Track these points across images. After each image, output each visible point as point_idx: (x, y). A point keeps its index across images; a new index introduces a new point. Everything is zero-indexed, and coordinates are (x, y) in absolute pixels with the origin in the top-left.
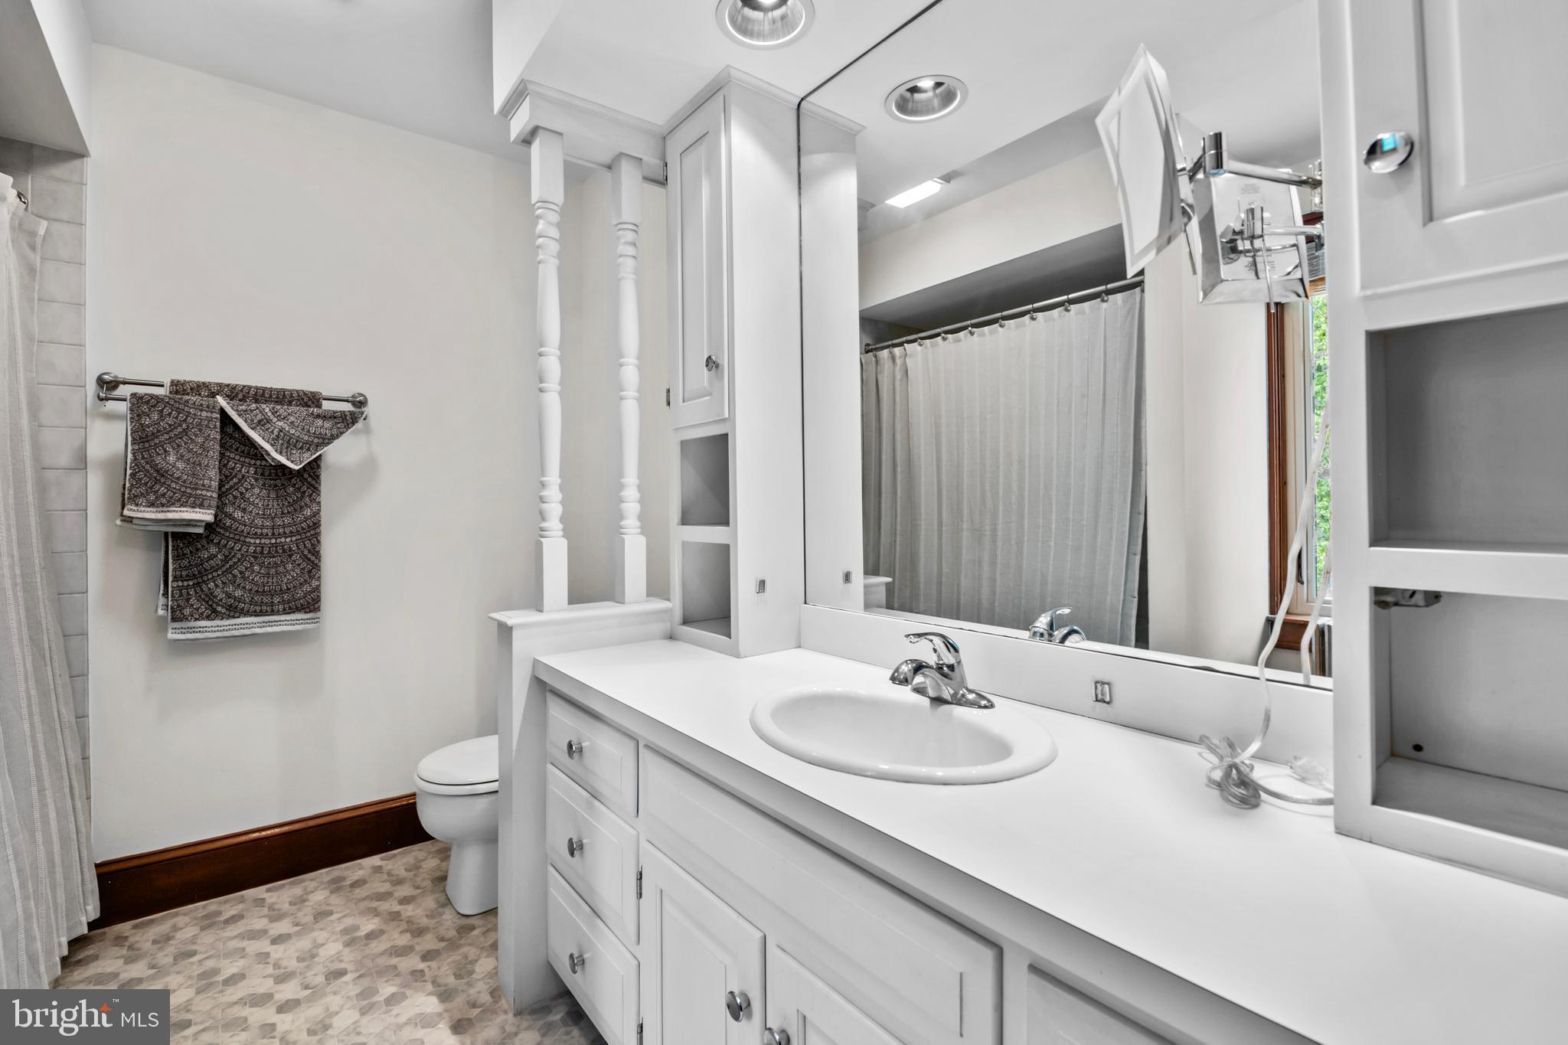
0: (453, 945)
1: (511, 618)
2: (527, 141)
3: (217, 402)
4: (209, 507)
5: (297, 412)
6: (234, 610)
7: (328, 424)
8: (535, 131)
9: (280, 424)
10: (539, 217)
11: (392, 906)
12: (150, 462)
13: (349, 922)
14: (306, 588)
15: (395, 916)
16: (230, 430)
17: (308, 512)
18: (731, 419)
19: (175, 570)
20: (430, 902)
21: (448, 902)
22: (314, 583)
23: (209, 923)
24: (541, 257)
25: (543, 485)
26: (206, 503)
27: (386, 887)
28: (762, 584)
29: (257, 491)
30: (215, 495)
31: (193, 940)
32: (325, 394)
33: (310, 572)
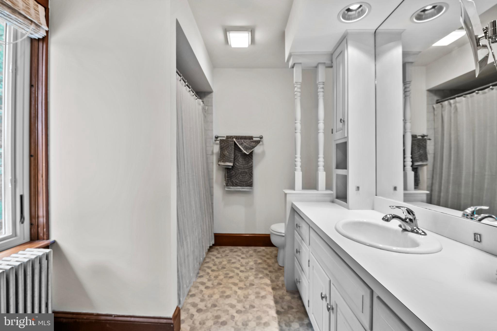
0: (276, 271)
1: (287, 191)
2: (293, 67)
3: (233, 140)
4: (232, 162)
5: (248, 141)
6: (237, 185)
7: (254, 143)
8: (294, 64)
9: (245, 144)
10: (295, 87)
11: (265, 258)
12: (223, 153)
13: (256, 259)
14: (250, 181)
15: (265, 261)
16: (236, 146)
17: (250, 164)
18: (347, 137)
19: (227, 175)
20: (273, 260)
21: (277, 262)
22: (251, 180)
23: (231, 251)
24: (296, 97)
25: (296, 157)
26: (232, 161)
27: (265, 254)
28: (358, 188)
29: (241, 159)
30: (233, 160)
31: (228, 253)
32: (254, 136)
33: (250, 177)
